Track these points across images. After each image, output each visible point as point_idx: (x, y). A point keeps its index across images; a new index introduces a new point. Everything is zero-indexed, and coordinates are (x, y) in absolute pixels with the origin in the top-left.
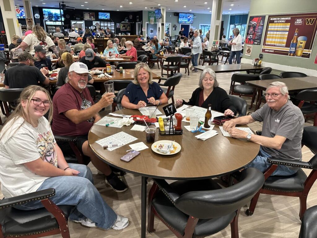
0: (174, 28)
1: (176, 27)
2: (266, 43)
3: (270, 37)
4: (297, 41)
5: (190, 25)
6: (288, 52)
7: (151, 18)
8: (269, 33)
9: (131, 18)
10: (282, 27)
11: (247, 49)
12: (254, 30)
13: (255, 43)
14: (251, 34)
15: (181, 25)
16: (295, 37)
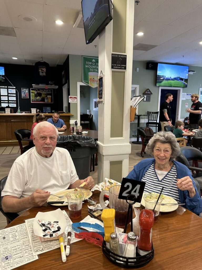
0: (145, 96)
1: (151, 93)
5: (181, 89)
7: (89, 73)
9: (44, 74)
15: (162, 90)
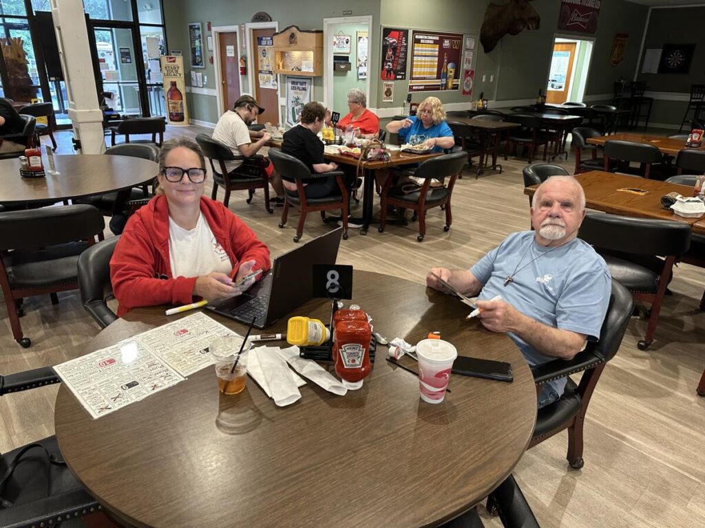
2: (414, 76)
3: (417, 66)
4: (447, 69)
6: (439, 85)
8: (415, 58)
10: (431, 51)
11: (386, 90)
12: (394, 54)
13: (398, 77)
14: (390, 62)
16: (445, 64)
